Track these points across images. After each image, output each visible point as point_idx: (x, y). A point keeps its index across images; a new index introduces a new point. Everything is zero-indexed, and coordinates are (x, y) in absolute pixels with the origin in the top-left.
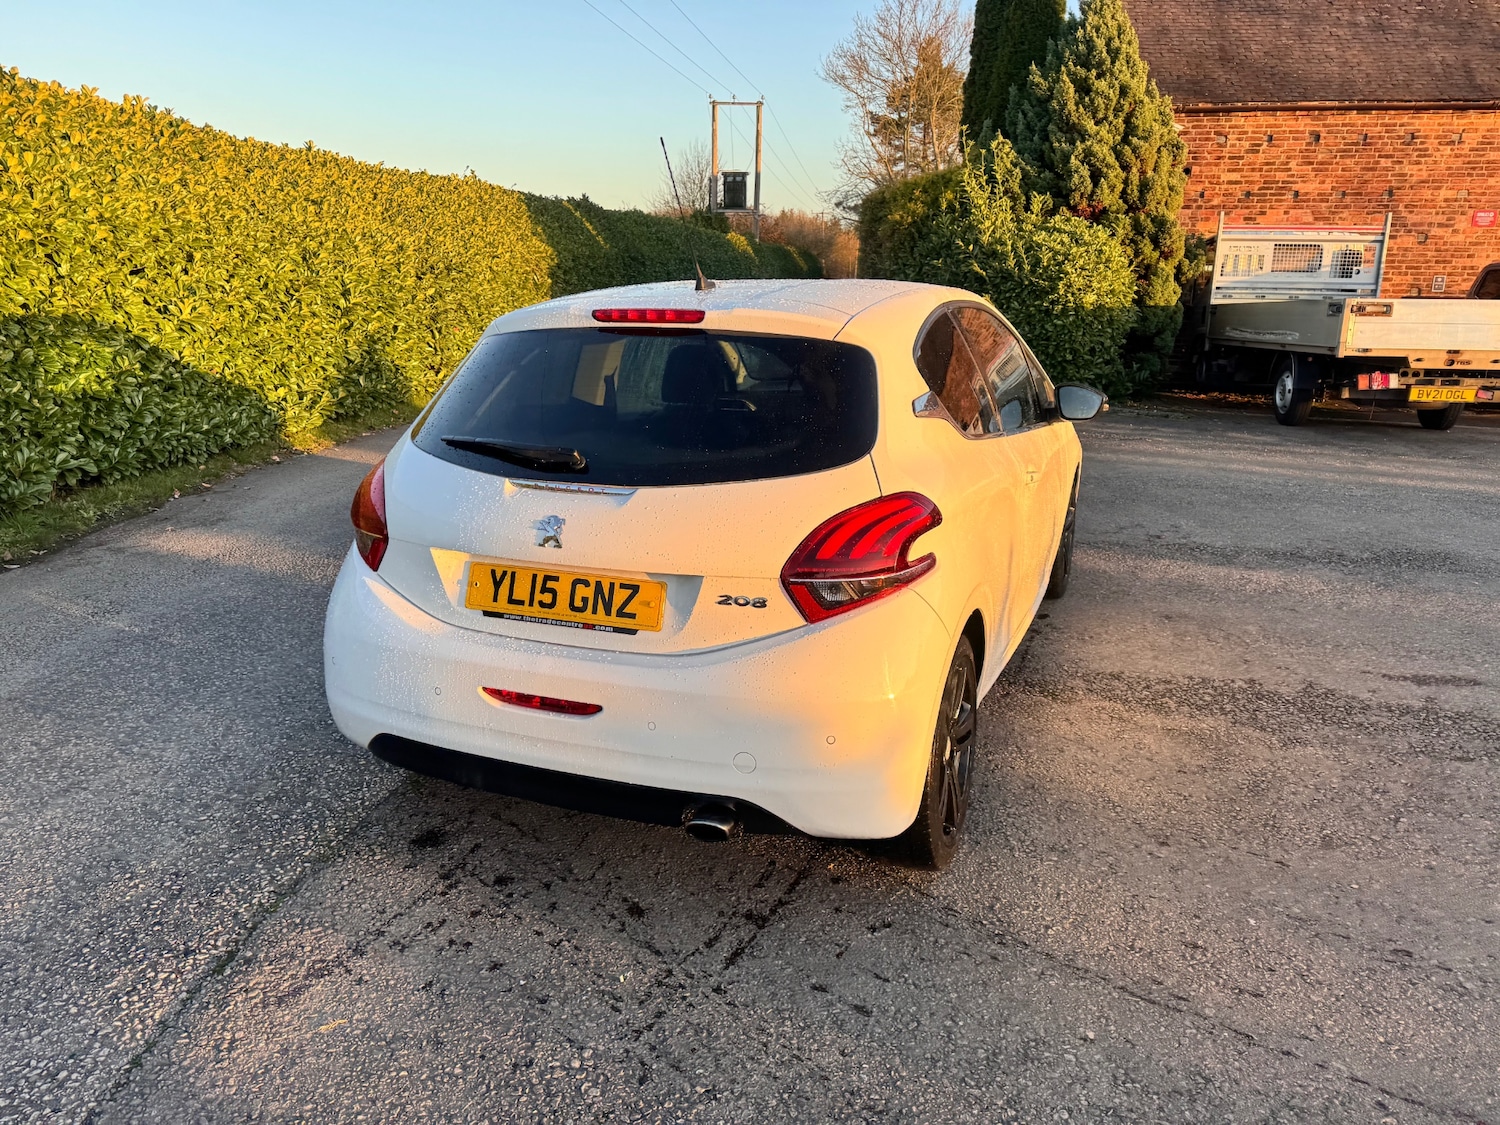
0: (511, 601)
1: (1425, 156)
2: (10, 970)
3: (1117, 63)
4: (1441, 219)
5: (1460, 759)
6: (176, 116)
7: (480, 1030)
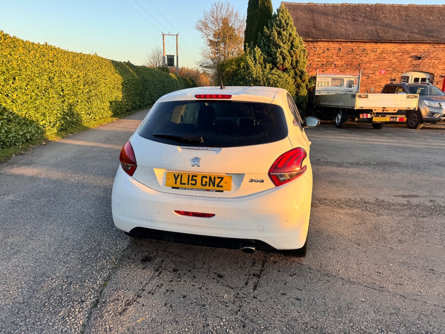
0: (181, 183)
1: (367, 55)
2: (22, 313)
3: (288, 27)
4: (372, 72)
5: (422, 217)
6: (5, 33)
7: (188, 317)
